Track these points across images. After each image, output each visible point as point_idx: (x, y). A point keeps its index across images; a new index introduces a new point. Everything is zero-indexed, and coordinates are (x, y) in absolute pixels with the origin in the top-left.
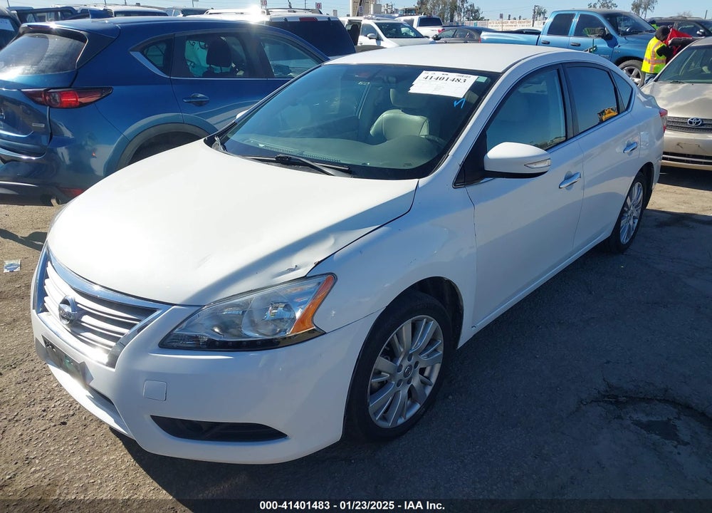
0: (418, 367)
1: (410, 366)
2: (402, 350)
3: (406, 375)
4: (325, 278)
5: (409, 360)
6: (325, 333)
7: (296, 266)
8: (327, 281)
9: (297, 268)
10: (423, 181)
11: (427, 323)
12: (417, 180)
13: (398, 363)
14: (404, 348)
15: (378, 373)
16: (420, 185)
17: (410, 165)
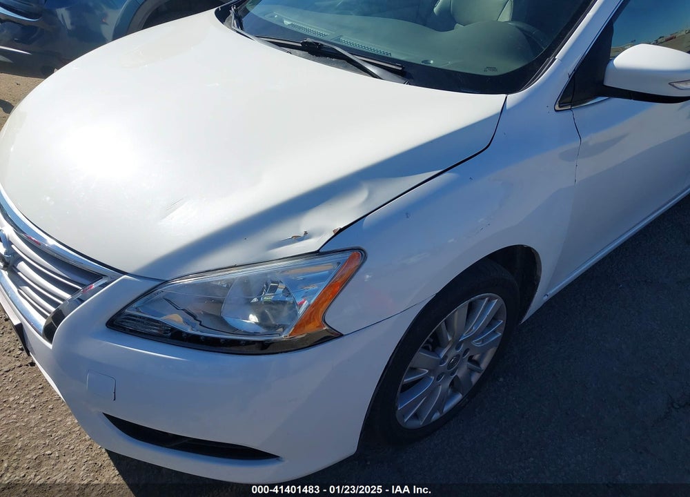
0: (468, 354)
1: (458, 356)
2: (450, 339)
3: (450, 366)
4: (348, 255)
5: (457, 349)
6: (341, 335)
7: (306, 233)
8: (351, 259)
9: (307, 236)
10: (513, 98)
11: (489, 301)
12: (504, 96)
13: (442, 355)
14: (453, 337)
15: (414, 370)
16: (508, 105)
17: (494, 69)
